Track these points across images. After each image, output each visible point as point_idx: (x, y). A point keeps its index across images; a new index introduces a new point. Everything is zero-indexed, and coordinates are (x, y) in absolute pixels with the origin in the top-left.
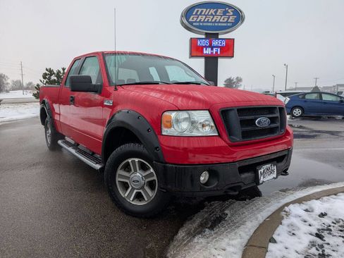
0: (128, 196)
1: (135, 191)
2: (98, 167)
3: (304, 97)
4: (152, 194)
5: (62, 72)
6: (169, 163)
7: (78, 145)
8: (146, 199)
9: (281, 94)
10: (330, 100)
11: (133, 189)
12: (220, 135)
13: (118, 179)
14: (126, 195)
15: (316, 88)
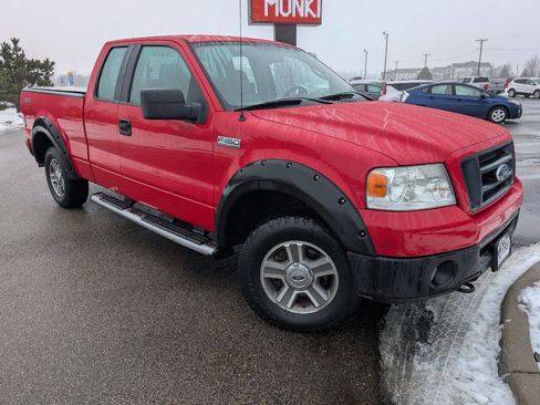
0: (283, 301)
1: (296, 292)
2: (208, 250)
3: (430, 91)
4: (328, 297)
5: (12, 46)
6: (383, 256)
7: (134, 202)
8: (317, 305)
9: (393, 85)
10: (465, 94)
11: (292, 289)
12: (458, 204)
13: (263, 275)
14: (279, 299)
15: (426, 69)
